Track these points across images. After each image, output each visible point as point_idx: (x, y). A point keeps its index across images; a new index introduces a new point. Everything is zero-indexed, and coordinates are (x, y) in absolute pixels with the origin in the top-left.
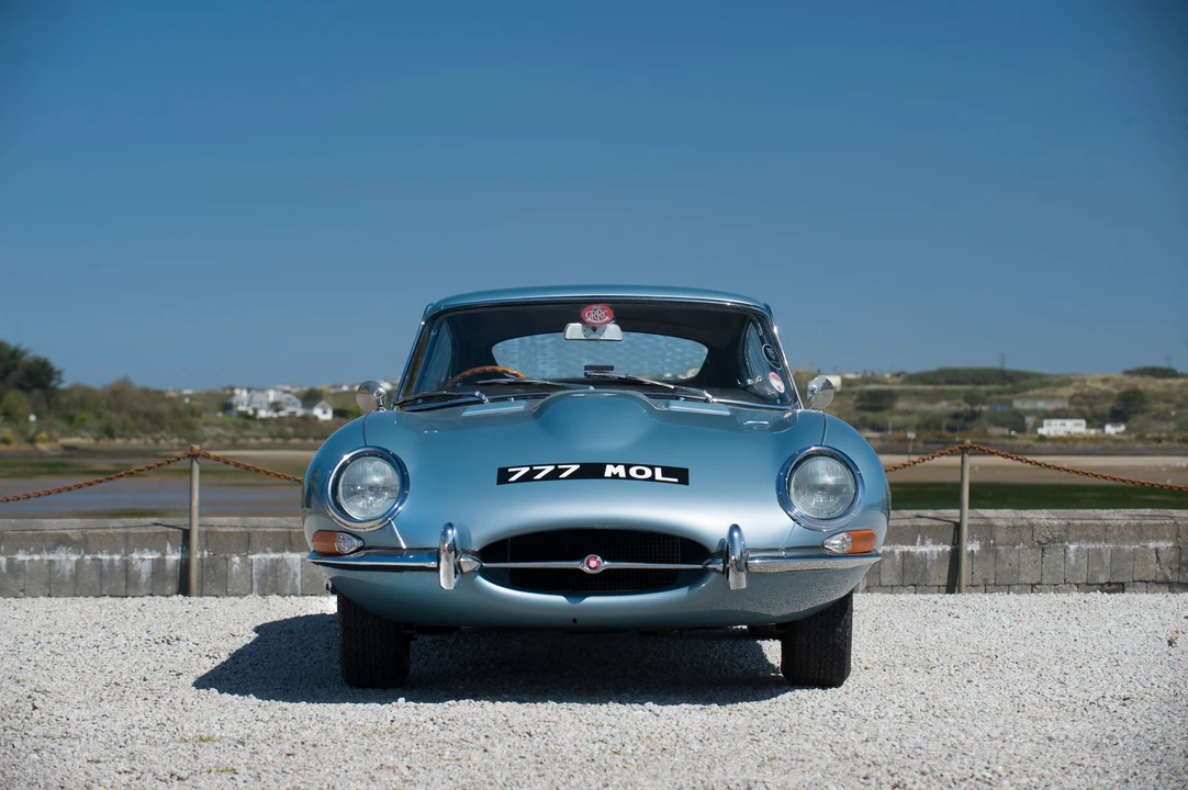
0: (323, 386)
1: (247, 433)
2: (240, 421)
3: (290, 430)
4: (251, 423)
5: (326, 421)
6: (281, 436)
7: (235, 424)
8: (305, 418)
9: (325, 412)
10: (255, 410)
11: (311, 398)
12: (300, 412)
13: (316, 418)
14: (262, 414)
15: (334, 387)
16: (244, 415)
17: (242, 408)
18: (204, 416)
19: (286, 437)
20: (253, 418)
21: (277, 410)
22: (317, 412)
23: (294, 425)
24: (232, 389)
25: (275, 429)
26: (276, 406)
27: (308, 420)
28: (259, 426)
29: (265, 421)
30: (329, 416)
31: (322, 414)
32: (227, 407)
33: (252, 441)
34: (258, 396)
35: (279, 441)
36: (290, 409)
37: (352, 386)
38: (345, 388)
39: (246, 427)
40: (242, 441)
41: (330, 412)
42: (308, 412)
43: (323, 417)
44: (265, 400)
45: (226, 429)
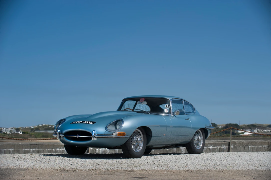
0: (19, 127)
3: (14, 136)
5: (21, 134)
7: (3, 135)
8: (17, 134)
9: (21, 133)
10: (7, 132)
11: (18, 130)
12: (16, 133)
13: (19, 134)
14: (8, 133)
15: (22, 127)
16: (4, 133)
17: (4, 132)
21: (11, 132)
22: (19, 133)
23: (14, 135)
25: (11, 136)
28: (7, 135)
30: (22, 133)
31: (20, 133)
32: (1, 132)
34: (7, 129)
36: (14, 132)
38: (24, 128)
39: (5, 136)
41: (22, 132)
42: (17, 132)
43: (20, 134)
44: (9, 130)
45: (0, 136)
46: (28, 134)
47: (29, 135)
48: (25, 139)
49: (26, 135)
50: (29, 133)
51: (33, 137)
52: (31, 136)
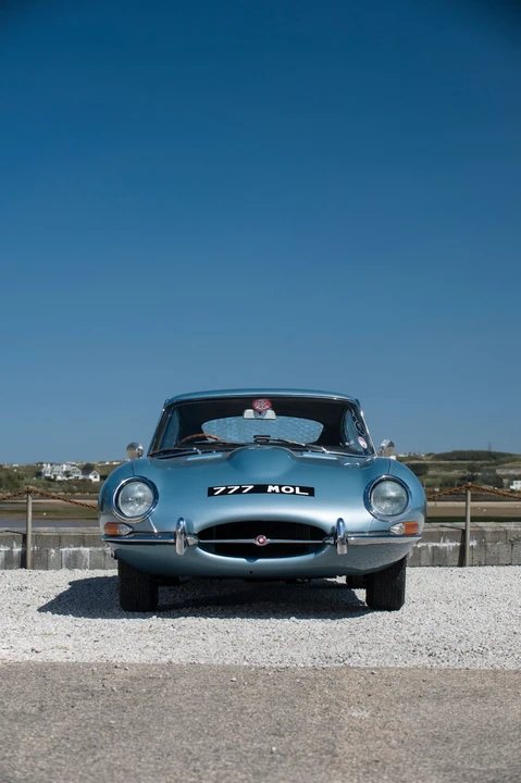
0: (94, 462)
1: (50, 489)
2: (47, 482)
3: (75, 488)
4: (52, 483)
5: (96, 483)
6: (69, 491)
7: (44, 484)
8: (84, 480)
10: (55, 476)
11: (87, 469)
12: (81, 477)
13: (90, 480)
14: (59, 478)
15: (101, 462)
16: (49, 479)
17: (47, 475)
18: (25, 479)
19: (73, 492)
20: (54, 480)
21: (68, 476)
22: (91, 477)
23: (77, 485)
24: (42, 464)
25: (66, 486)
26: (67, 474)
27: (86, 482)
28: (57, 485)
29: (60, 482)
30: (98, 479)
31: (94, 478)
32: (39, 474)
33: (53, 494)
34: (57, 468)
35: (69, 494)
36: (75, 475)
38: (108, 463)
39: (49, 486)
41: (98, 477)
42: (86, 477)
43: (94, 480)
44: (61, 470)
45: (38, 487)
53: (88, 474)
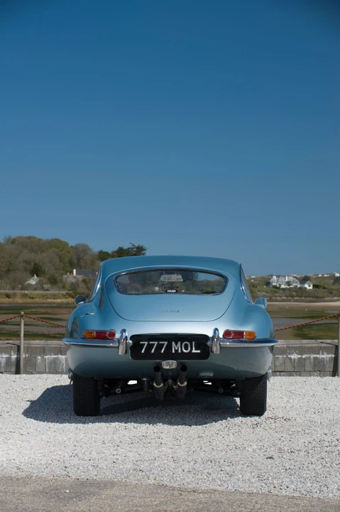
0: (310, 275)
1: (276, 295)
2: (274, 289)
3: (294, 293)
4: (277, 290)
5: (310, 290)
6: (290, 296)
7: (271, 291)
8: (301, 288)
9: (309, 286)
10: (280, 285)
11: (305, 280)
12: (299, 286)
13: (306, 288)
14: (283, 286)
15: (315, 275)
16: (275, 287)
17: (274, 284)
18: (258, 287)
19: (293, 297)
20: (279, 288)
21: (289, 285)
22: (306, 286)
23: (295, 291)
24: (272, 276)
25: (288, 293)
26: (288, 283)
27: (303, 290)
28: (281, 292)
29: (283, 289)
30: (311, 288)
31: (308, 286)
32: (268, 284)
33: (278, 298)
34: (281, 279)
35: (290, 298)
36: (295, 284)
37: (323, 275)
38: (320, 276)
39: (275, 292)
40: (274, 298)
41: (312, 286)
42: (302, 286)
43: (308, 288)
44: (284, 281)
45: (267, 292)
46: (324, 288)
47: (326, 290)
48: (318, 299)
49: (320, 292)
50: (326, 286)
51: (335, 296)
52: (331, 293)
53: (304, 283)
